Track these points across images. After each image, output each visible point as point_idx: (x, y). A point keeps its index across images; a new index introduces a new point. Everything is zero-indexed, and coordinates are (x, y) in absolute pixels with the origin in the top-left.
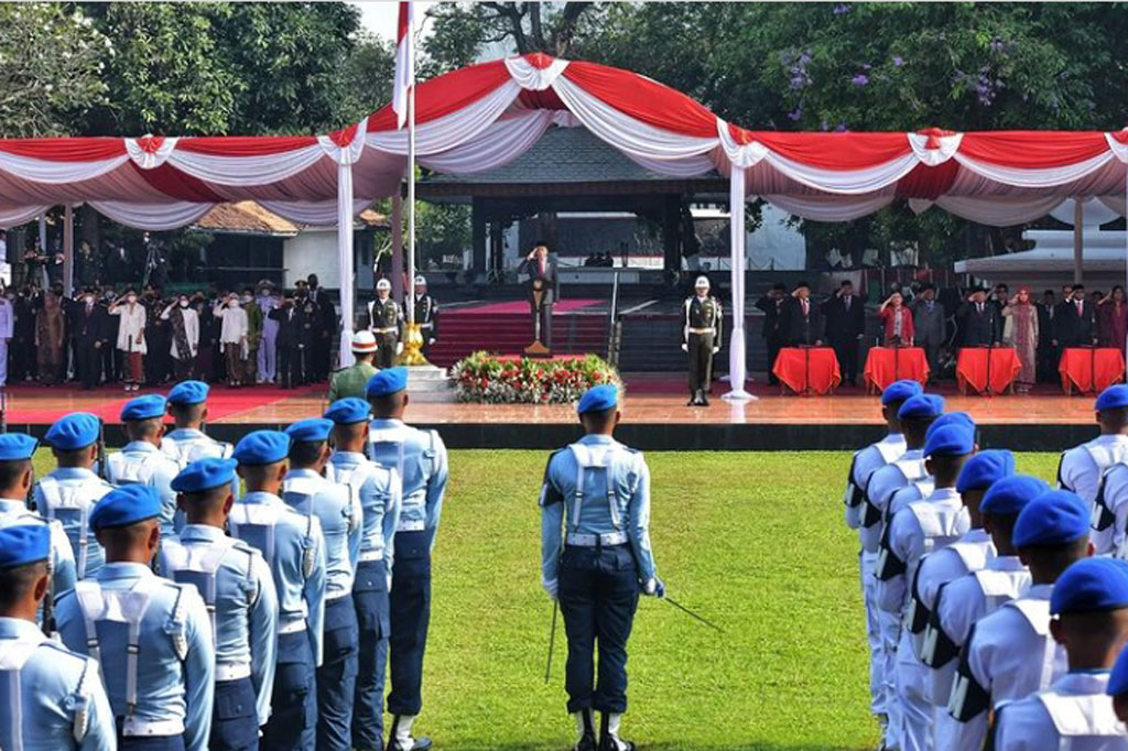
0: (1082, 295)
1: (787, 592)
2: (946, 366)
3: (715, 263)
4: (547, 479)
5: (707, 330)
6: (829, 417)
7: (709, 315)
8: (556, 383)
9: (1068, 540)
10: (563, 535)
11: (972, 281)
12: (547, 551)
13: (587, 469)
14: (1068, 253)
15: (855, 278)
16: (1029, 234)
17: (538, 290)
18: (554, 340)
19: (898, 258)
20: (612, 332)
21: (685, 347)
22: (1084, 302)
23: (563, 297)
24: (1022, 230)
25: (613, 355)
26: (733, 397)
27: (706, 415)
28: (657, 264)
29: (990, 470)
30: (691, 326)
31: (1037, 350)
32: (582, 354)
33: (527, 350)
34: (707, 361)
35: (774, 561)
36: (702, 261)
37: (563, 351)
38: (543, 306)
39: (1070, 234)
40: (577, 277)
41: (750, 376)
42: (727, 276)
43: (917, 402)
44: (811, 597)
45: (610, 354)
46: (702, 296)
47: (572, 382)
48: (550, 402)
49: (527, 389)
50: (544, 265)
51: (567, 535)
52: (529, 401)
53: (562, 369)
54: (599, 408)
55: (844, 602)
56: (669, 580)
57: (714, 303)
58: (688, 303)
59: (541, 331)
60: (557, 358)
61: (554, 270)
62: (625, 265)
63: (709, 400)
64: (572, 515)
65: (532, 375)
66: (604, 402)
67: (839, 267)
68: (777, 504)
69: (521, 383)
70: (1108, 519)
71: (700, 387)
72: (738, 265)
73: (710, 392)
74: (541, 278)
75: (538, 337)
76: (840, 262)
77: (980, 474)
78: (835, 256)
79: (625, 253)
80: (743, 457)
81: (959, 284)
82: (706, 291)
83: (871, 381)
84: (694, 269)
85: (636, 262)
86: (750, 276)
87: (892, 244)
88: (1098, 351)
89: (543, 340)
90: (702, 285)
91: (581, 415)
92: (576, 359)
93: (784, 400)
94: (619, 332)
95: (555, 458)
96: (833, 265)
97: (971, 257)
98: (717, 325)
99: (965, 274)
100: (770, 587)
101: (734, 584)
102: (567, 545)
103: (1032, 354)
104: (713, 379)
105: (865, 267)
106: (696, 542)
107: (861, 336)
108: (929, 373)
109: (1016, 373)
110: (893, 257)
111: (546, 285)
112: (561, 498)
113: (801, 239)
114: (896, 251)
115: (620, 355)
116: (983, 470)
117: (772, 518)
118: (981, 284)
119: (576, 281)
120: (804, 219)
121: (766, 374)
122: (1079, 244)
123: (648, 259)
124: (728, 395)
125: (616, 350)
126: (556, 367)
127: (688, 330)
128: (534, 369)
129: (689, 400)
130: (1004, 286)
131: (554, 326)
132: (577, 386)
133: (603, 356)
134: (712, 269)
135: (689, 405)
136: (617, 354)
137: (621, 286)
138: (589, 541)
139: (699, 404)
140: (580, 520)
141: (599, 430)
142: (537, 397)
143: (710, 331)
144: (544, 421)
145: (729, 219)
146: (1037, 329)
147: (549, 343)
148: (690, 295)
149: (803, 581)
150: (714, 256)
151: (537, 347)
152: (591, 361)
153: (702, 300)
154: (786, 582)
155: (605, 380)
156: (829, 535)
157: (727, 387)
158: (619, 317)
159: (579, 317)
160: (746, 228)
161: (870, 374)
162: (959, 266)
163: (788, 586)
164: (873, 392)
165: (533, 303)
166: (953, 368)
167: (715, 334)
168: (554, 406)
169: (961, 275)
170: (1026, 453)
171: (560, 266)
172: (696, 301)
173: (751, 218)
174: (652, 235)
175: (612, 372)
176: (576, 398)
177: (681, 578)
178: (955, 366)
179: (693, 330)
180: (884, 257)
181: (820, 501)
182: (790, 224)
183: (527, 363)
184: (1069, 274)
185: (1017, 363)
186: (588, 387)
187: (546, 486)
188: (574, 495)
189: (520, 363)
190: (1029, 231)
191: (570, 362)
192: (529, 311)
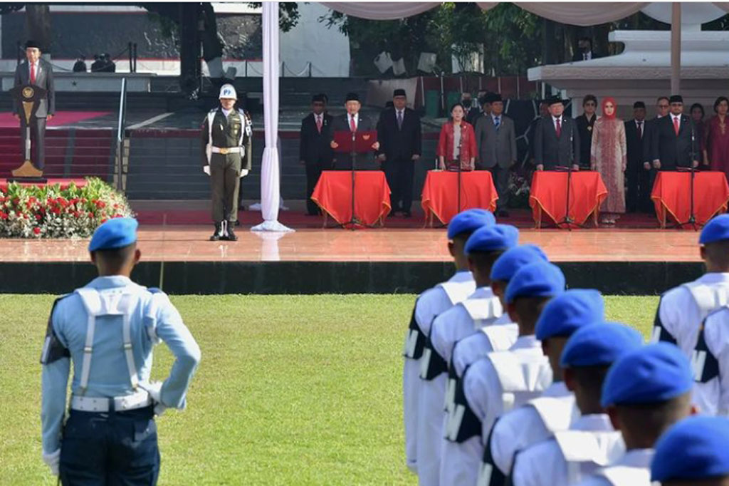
0: (681, 108)
1: (332, 464)
2: (518, 193)
3: (241, 68)
4: (51, 331)
5: (233, 150)
6: (378, 253)
7: (236, 132)
8: (51, 212)
9: (666, 396)
10: (68, 399)
11: (548, 92)
12: (48, 418)
13: (97, 318)
14: (664, 58)
15: (409, 86)
16: (617, 36)
17: (28, 100)
18: (48, 161)
19: (460, 63)
20: (118, 150)
21: (207, 169)
22: (682, 118)
23: (58, 108)
24: (609, 30)
25: (120, 179)
26: (265, 230)
27: (232, 250)
28: (172, 68)
29: (577, 313)
30: (214, 145)
31: (626, 173)
32: (82, 177)
33: (15, 173)
34: (234, 186)
35: (315, 426)
36: (226, 66)
37: (58, 174)
38: (34, 119)
39: (666, 35)
40: (74, 84)
41: (284, 205)
42: (257, 83)
43: (488, 234)
44: (361, 469)
45: (116, 177)
46: (228, 109)
47: (71, 211)
48: (43, 237)
49: (15, 220)
50: (36, 69)
51: (72, 399)
52: (18, 234)
53: (59, 195)
54: (116, 245)
55: (399, 475)
56: (191, 450)
57: (242, 118)
58: (211, 117)
59: (31, 149)
60: (51, 183)
61: (50, 76)
62: (133, 69)
63: (236, 233)
64: (80, 375)
65: (21, 202)
66: (121, 238)
67: (389, 74)
68: (318, 357)
69: (7, 212)
70: (711, 370)
71: (225, 218)
72: (270, 71)
73: (238, 224)
74: (33, 86)
75: (28, 157)
76: (391, 68)
77: (565, 317)
78: (385, 61)
79: (133, 55)
80: (277, 301)
81: (533, 95)
82: (233, 102)
83: (429, 211)
84: (217, 75)
85: (147, 67)
86: (286, 84)
87: (454, 46)
88: (698, 175)
89: (34, 160)
90: (227, 96)
91: (93, 253)
92: (74, 185)
93: (325, 233)
94: (127, 151)
95: (60, 304)
96: (383, 71)
97: (549, 63)
98: (245, 143)
99: (540, 83)
100: (311, 457)
101: (269, 454)
102: (72, 411)
103: (620, 179)
104: (241, 208)
105: (420, 73)
106: (221, 404)
107: (416, 157)
108: (496, 201)
109: (601, 201)
110: (455, 62)
111: (39, 93)
112: (67, 353)
113: (344, 40)
114: (458, 55)
115: (128, 179)
116: (569, 313)
117: (312, 375)
118: (559, 94)
119: (74, 89)
120: (349, 17)
121: (304, 201)
122: (676, 47)
123: (160, 62)
124: (259, 227)
125: (123, 173)
126: (52, 192)
127: (211, 150)
128: (24, 194)
129: (212, 233)
130: (593, 98)
131: (48, 143)
132: (77, 216)
133: (107, 180)
134: (237, 75)
135: (212, 239)
136: (124, 178)
137: (128, 95)
138: (101, 405)
139: (224, 238)
140: (89, 381)
141: (115, 271)
142: (27, 230)
143: (237, 151)
144: (36, 258)
145: (260, 15)
146: (625, 149)
147: (42, 165)
148: (214, 107)
149: (350, 450)
150: (240, 59)
151: (27, 169)
152: (94, 187)
153: (227, 113)
154: (330, 451)
155: (111, 209)
156: (381, 394)
157: (258, 218)
158: (127, 134)
159: (79, 133)
160: (281, 26)
161: (428, 202)
162: (534, 74)
163: (334, 457)
164: (431, 223)
165: (23, 117)
166: (525, 196)
167: (243, 154)
168: (48, 240)
169: (535, 85)
170: (613, 297)
171: (55, 70)
172: (220, 116)
173: (286, 14)
174: (167, 34)
175: (119, 199)
176: (76, 231)
177: (204, 448)
178: (528, 194)
179: (216, 150)
180: (444, 62)
181: (370, 354)
182: (331, 22)
183: (15, 189)
184: (666, 82)
185: (602, 189)
186: (90, 217)
187: (49, 339)
188: (82, 351)
189: (7, 188)
190: (616, 32)
191: (68, 188)
192: (18, 126)
